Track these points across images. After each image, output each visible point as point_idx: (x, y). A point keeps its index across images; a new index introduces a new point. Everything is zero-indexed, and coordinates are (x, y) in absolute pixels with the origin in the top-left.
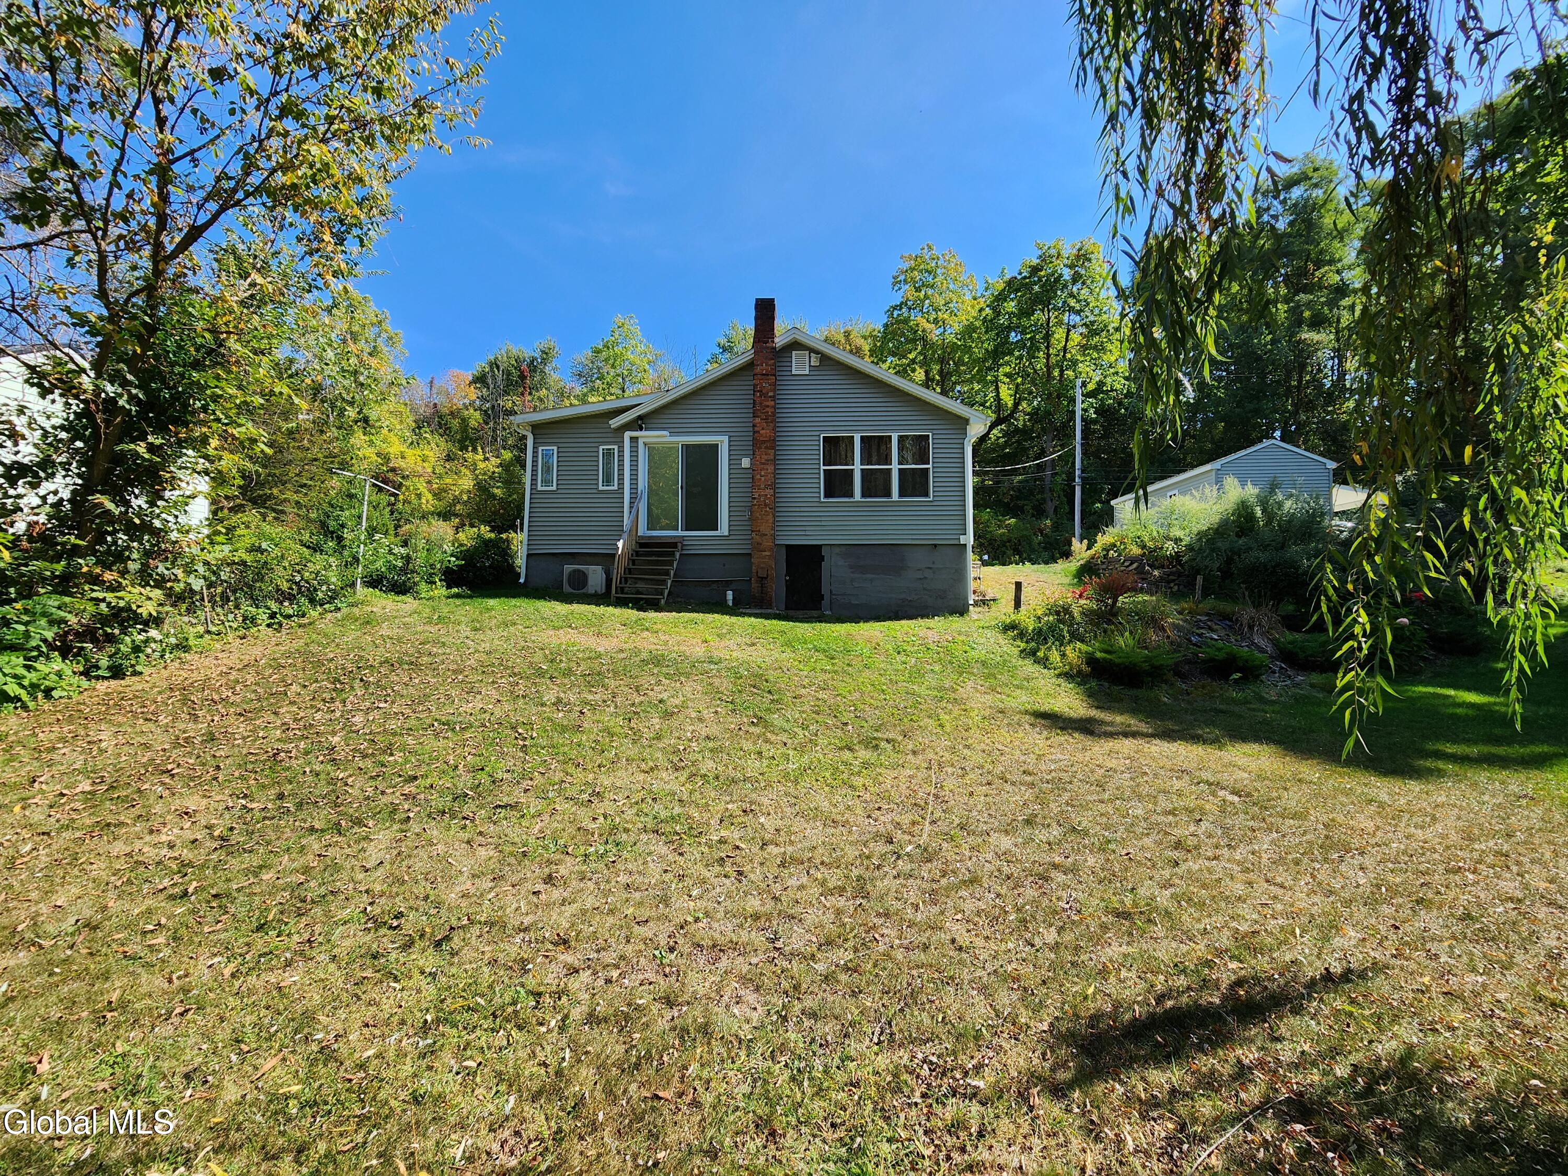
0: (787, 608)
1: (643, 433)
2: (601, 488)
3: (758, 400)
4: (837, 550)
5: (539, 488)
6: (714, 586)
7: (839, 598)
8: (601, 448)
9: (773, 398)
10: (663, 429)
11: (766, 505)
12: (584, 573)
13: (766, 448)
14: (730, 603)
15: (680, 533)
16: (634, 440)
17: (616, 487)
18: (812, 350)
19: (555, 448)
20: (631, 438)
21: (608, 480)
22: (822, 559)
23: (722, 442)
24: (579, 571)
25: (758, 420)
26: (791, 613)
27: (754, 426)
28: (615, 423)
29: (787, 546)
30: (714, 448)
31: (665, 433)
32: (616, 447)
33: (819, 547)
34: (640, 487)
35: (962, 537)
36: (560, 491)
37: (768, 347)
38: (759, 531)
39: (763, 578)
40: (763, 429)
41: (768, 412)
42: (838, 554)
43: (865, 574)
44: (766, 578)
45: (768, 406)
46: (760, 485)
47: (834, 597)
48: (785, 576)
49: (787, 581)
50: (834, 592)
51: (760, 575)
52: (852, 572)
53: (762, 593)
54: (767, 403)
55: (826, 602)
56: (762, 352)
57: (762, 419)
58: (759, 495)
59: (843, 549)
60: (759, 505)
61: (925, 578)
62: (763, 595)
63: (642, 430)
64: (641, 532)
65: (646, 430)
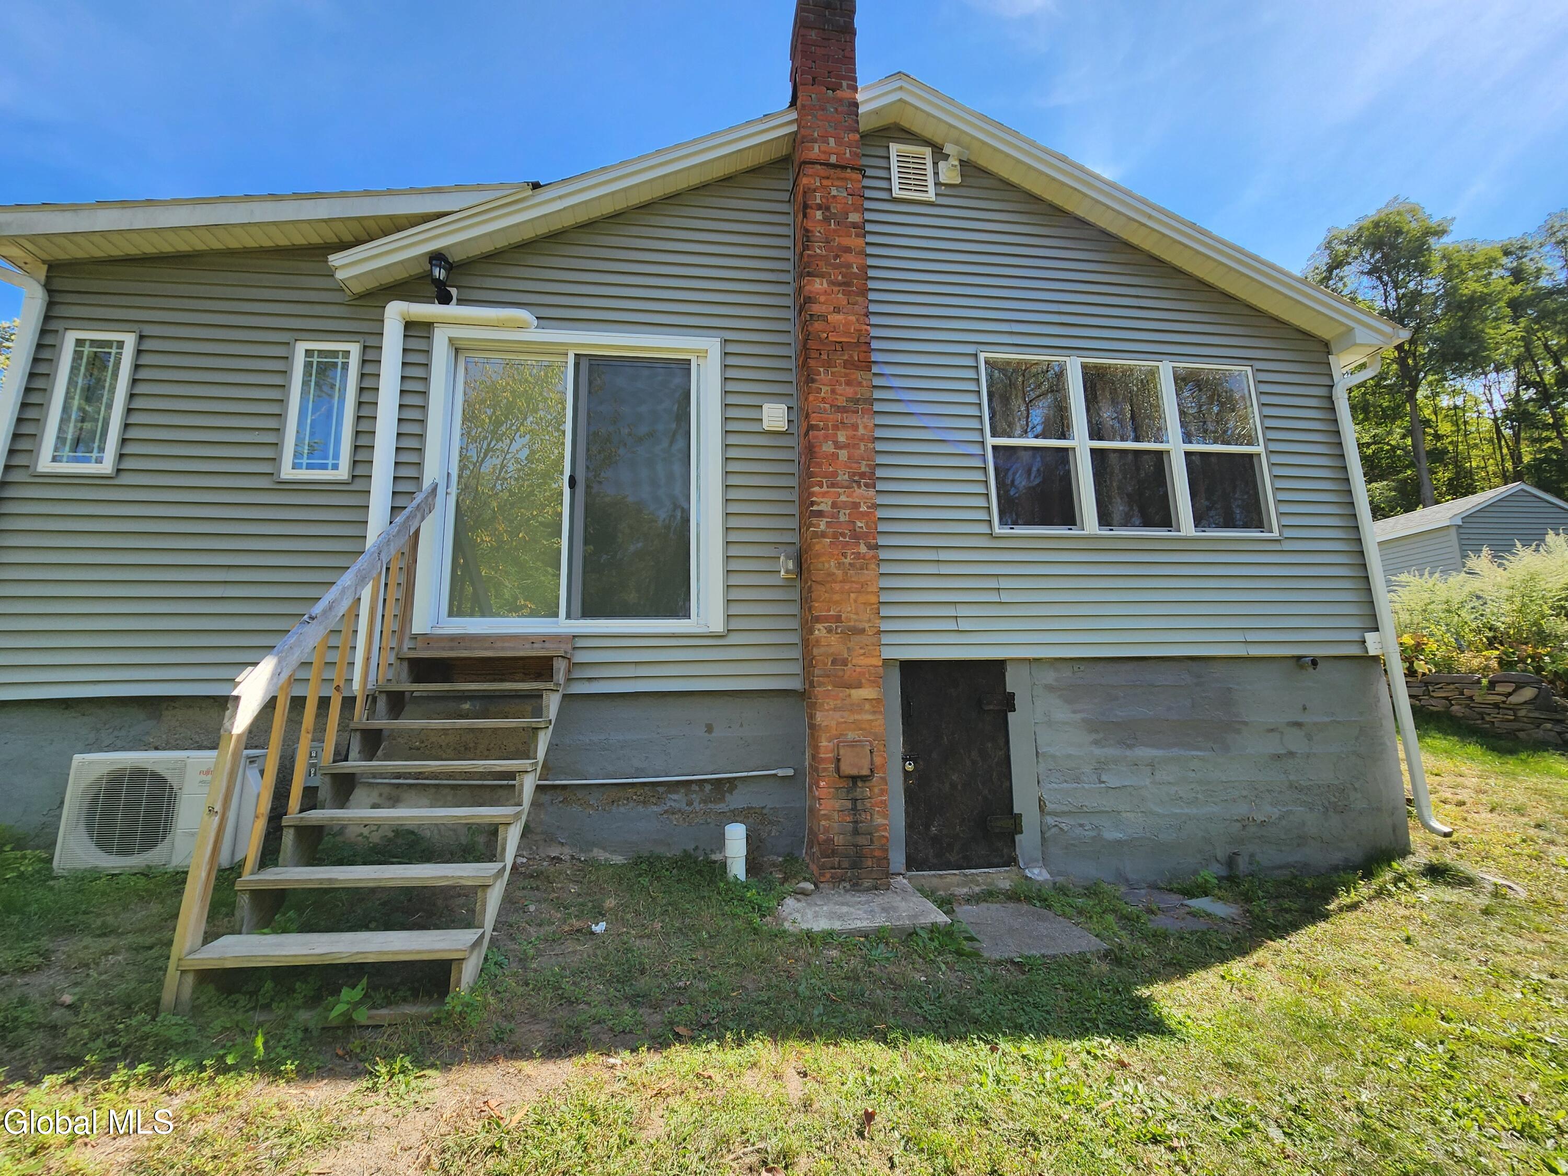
0: (916, 859)
1: (452, 310)
2: (287, 472)
3: (818, 231)
4: (1049, 676)
5: (45, 464)
6: (677, 800)
7: (1066, 823)
8: (301, 348)
9: (860, 229)
10: (517, 307)
11: (857, 535)
12: (158, 780)
13: (843, 364)
14: (738, 869)
15: (563, 625)
16: (411, 328)
17: (343, 473)
18: (939, 149)
19: (130, 340)
21: (316, 448)
22: (1009, 702)
23: (703, 354)
24: (138, 775)
25: (820, 285)
28: (355, 264)
29: (909, 668)
30: (675, 370)
31: (524, 316)
32: (355, 349)
33: (999, 666)
34: (432, 472)
35: (1370, 637)
36: (125, 479)
37: (840, 100)
38: (838, 619)
39: (854, 779)
40: (837, 310)
41: (849, 266)
42: (1050, 688)
43: (1130, 747)
44: (865, 779)
45: (848, 250)
46: (834, 474)
47: (1050, 820)
48: (905, 760)
49: (906, 773)
50: (1050, 807)
51: (847, 769)
52: (1096, 743)
53: (856, 832)
54: (846, 242)
55: (1027, 841)
56: (823, 109)
57: (832, 283)
58: (834, 505)
59: (1066, 672)
60: (835, 536)
61: (1291, 754)
62: (862, 840)
63: (445, 299)
64: (421, 624)
65: (460, 302)
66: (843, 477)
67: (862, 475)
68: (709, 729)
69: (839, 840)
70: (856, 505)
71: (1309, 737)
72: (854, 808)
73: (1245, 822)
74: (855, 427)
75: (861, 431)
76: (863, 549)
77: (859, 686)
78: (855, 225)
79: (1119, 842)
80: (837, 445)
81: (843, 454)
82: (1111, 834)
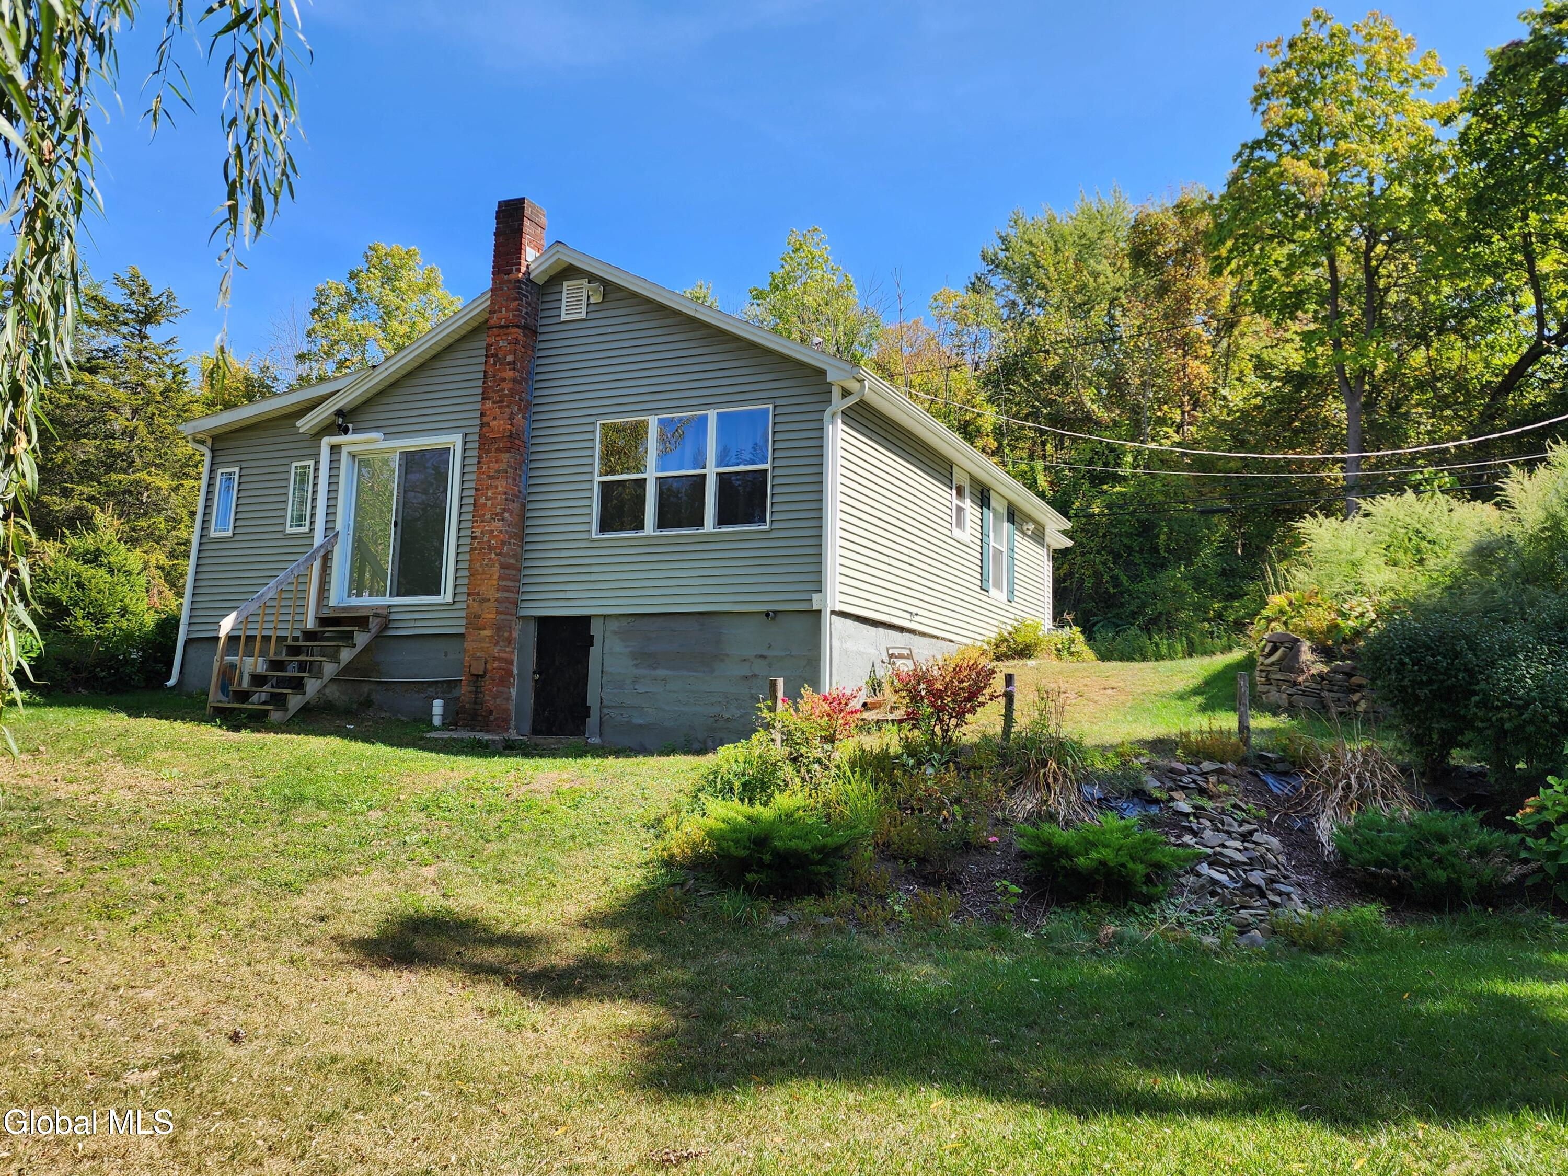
0: (535, 731)
1: (349, 438)
2: (289, 530)
4: (616, 624)
5: (213, 534)
7: (614, 713)
8: (294, 465)
9: (514, 364)
10: (376, 429)
11: (491, 548)
13: (499, 450)
14: (437, 721)
15: (387, 600)
17: (306, 528)
18: (592, 278)
19: (237, 470)
20: (333, 447)
21: (300, 518)
22: (590, 641)
23: (455, 444)
25: (489, 404)
26: (540, 739)
27: (482, 415)
28: (305, 424)
29: (543, 622)
30: (443, 453)
31: (378, 435)
32: (312, 464)
33: (585, 621)
34: (339, 526)
35: (815, 597)
36: (237, 538)
37: (510, 281)
38: (478, 594)
39: (478, 676)
40: (495, 419)
41: (503, 390)
42: (615, 633)
43: (655, 669)
44: (483, 676)
45: (504, 380)
46: (484, 515)
47: (605, 711)
48: (534, 673)
49: (536, 682)
50: (605, 702)
51: (474, 672)
52: (636, 666)
53: (475, 703)
54: (504, 375)
55: (592, 721)
56: (501, 289)
57: (494, 403)
58: (482, 532)
59: (624, 622)
60: (481, 549)
61: (755, 676)
62: (477, 707)
63: (346, 431)
64: (333, 602)
65: (355, 431)
66: (488, 516)
67: (497, 514)
68: (446, 654)
69: (467, 706)
70: (492, 531)
71: (770, 665)
72: (476, 692)
73: (717, 718)
74: (496, 487)
75: (500, 489)
76: (493, 556)
77: (485, 629)
78: (509, 363)
79: (641, 726)
80: (487, 499)
81: (489, 503)
82: (638, 721)
